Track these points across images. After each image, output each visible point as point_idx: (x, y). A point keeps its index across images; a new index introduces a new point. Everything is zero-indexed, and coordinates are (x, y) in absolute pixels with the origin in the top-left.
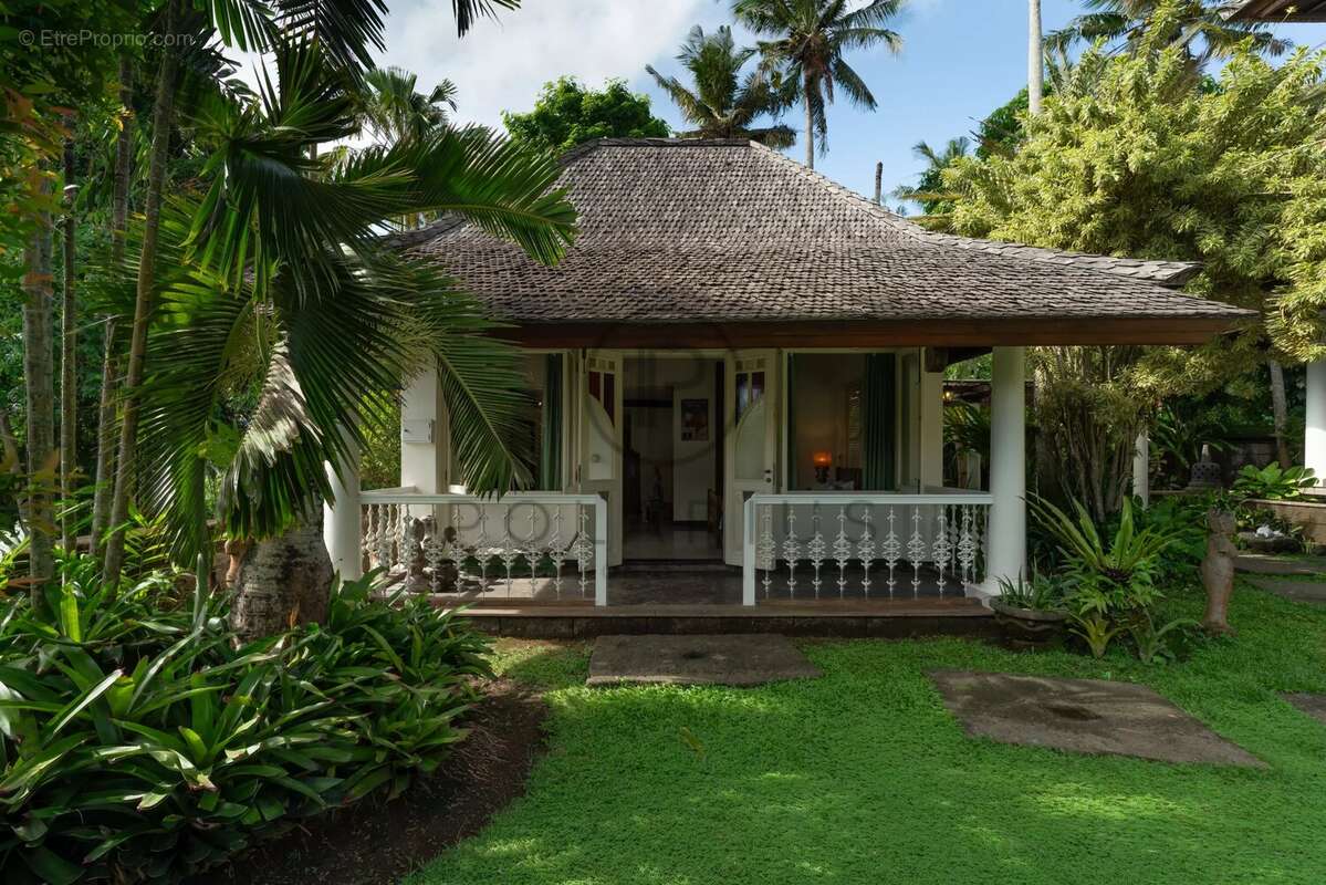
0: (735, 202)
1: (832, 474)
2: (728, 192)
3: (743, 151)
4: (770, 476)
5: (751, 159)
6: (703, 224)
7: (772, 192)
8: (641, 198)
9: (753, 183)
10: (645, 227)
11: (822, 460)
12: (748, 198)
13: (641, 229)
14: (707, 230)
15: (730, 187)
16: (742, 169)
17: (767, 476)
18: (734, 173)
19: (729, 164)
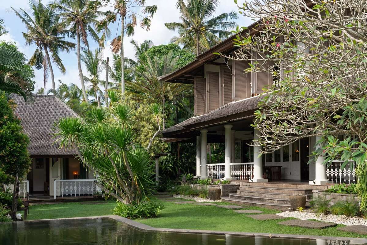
0: (51, 117)
1: (78, 177)
2: (49, 113)
3: (53, 99)
4: (60, 177)
5: (55, 102)
6: (44, 123)
7: (60, 114)
8: (28, 114)
9: (55, 110)
10: (31, 123)
11: (76, 173)
12: (54, 115)
13: (30, 124)
14: (45, 125)
15: (50, 112)
16: (52, 105)
17: (59, 177)
18: (51, 107)
19: (49, 104)
